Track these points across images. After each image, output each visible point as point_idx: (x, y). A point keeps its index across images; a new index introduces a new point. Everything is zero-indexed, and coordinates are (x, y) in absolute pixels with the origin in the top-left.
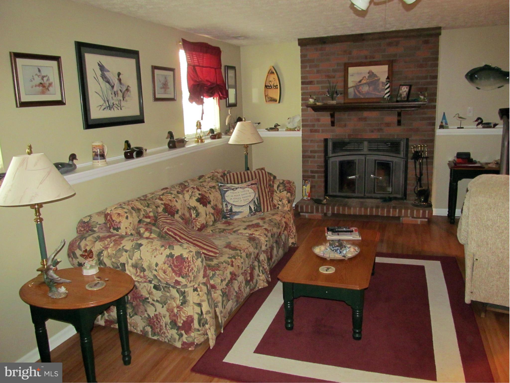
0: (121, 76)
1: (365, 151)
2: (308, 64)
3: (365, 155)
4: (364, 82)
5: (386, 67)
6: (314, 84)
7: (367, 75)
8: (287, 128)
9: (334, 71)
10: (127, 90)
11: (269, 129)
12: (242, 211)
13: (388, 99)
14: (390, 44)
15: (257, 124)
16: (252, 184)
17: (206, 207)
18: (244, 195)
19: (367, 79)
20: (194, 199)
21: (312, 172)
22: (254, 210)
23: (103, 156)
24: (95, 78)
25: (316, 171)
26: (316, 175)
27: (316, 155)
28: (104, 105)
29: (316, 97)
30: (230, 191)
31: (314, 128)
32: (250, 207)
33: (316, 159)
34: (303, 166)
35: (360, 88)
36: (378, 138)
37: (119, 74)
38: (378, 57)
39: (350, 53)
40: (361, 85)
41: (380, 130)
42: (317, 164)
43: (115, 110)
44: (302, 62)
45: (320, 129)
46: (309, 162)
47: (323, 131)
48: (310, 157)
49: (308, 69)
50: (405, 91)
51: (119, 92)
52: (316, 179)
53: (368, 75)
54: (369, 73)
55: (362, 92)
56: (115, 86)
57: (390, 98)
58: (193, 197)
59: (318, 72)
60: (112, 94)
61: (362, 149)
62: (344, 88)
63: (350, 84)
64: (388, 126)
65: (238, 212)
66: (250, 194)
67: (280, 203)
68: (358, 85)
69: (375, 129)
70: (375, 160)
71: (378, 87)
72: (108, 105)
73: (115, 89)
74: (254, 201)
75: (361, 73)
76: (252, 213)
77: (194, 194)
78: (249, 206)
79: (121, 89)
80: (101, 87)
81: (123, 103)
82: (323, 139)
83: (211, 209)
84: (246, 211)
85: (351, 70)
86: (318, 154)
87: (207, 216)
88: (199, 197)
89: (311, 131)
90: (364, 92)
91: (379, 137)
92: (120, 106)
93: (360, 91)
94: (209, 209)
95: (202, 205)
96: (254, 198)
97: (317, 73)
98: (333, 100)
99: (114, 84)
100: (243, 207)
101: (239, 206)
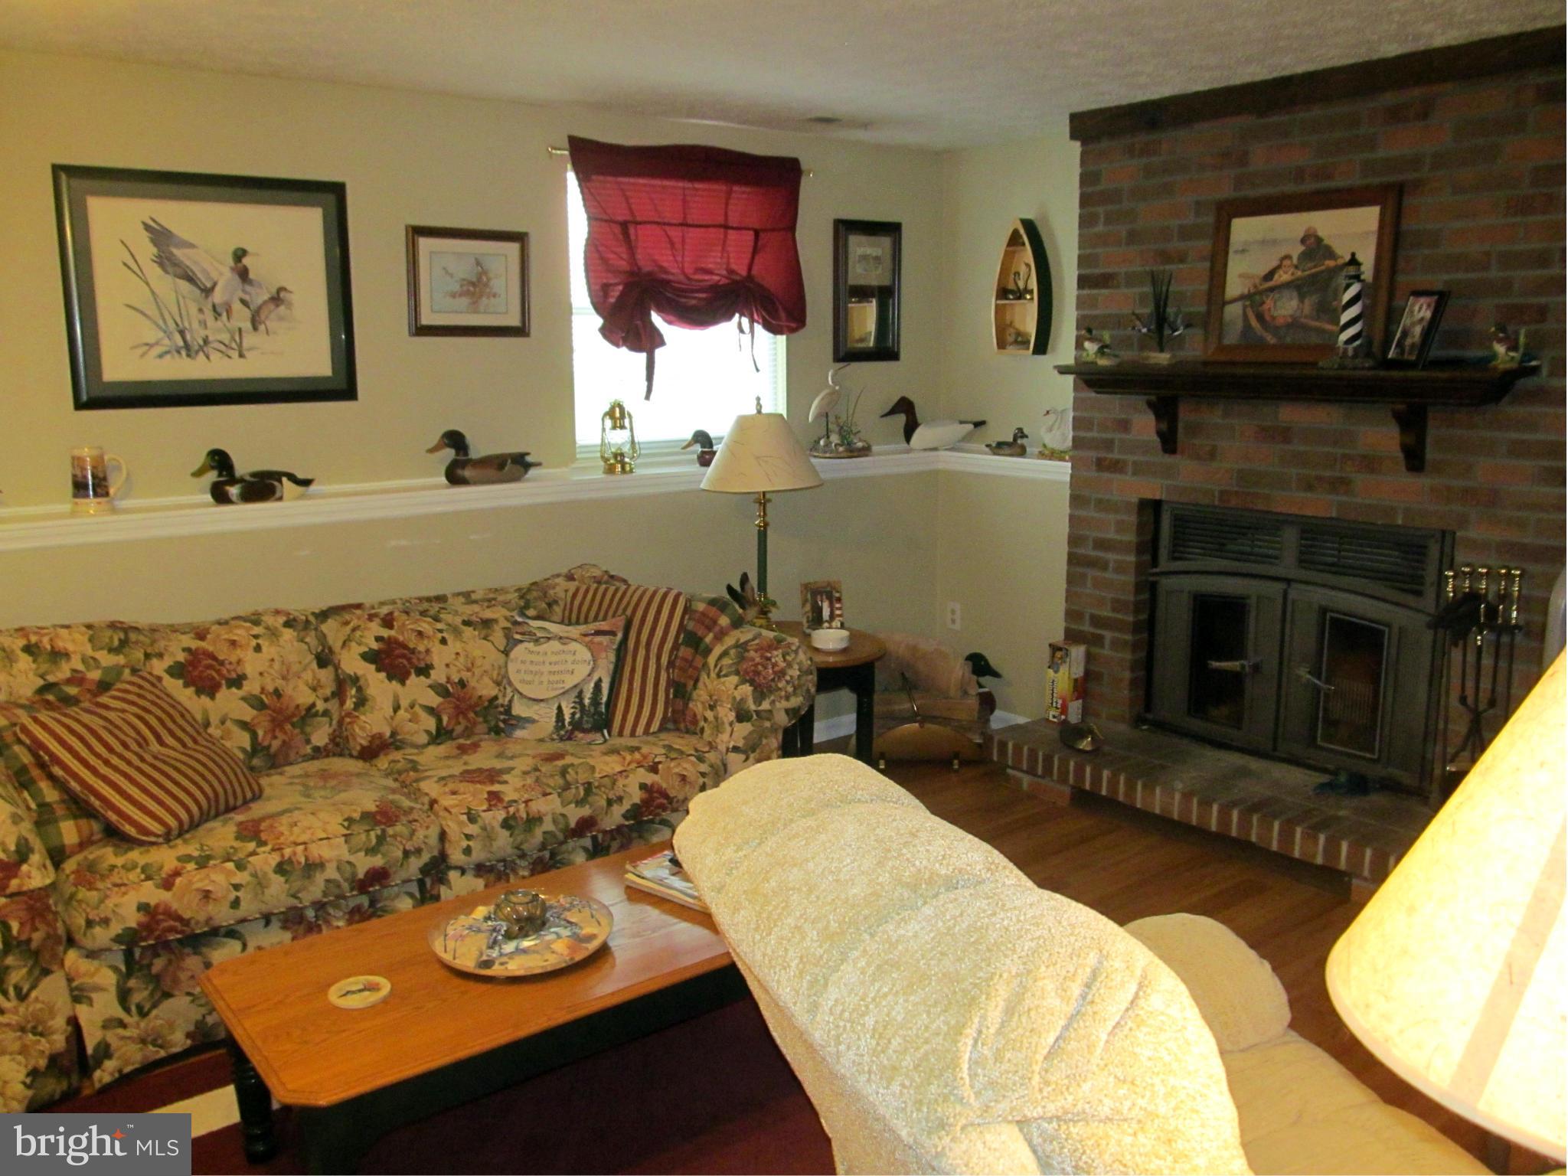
0: (246, 261)
1: (1287, 566)
2: (1101, 210)
3: (1288, 581)
4: (1283, 277)
5: (1375, 211)
6: (1118, 287)
7: (1296, 251)
8: (1045, 446)
9: (1185, 233)
10: (277, 299)
11: (994, 445)
12: (536, 717)
13: (1345, 351)
14: (1395, 115)
15: (971, 426)
16: (598, 633)
17: (403, 683)
18: (556, 663)
19: (1296, 267)
20: (356, 650)
21: (1096, 621)
22: (570, 724)
23: (101, 487)
24: (125, 264)
25: (1109, 618)
26: (1108, 635)
27: (1111, 557)
28: (166, 341)
29: (1112, 337)
30: (526, 644)
31: (1110, 456)
32: (560, 708)
33: (1109, 575)
34: (1070, 596)
35: (1269, 303)
36: (1331, 519)
37: (240, 255)
38: (1348, 176)
39: (1243, 160)
40: (1272, 289)
41: (1340, 484)
42: (1112, 595)
43: (212, 358)
44: (1085, 201)
45: (1130, 458)
46: (1089, 583)
47: (1139, 470)
48: (1092, 563)
49: (1100, 228)
50: (1422, 319)
51: (237, 306)
52: (1106, 651)
53: (1302, 248)
54: (1303, 241)
55: (1274, 318)
56: (218, 289)
57: (1356, 349)
58: (353, 644)
59: (1133, 237)
60: (201, 310)
61: (1276, 558)
62: (1209, 302)
63: (1234, 287)
64: (1372, 471)
65: (524, 719)
66: (573, 666)
67: (709, 714)
68: (1260, 293)
69: (1319, 479)
70: (1324, 611)
71: (1335, 300)
72: (181, 343)
73: (218, 297)
74: (581, 693)
75: (1274, 242)
76: (562, 733)
77: (358, 633)
78: (556, 705)
79: (247, 298)
80: (153, 293)
81: (249, 339)
82: (1134, 499)
83: (431, 693)
84: (547, 720)
85: (1243, 229)
86: (1119, 557)
87: (401, 712)
88: (375, 646)
89: (1100, 465)
90: (1280, 322)
91: (1334, 515)
92: (240, 345)
93: (1268, 318)
94: (417, 689)
95: (383, 675)
96: (585, 681)
97: (1128, 244)
98: (1162, 350)
99: (215, 284)
100: (542, 705)
101: (530, 699)
